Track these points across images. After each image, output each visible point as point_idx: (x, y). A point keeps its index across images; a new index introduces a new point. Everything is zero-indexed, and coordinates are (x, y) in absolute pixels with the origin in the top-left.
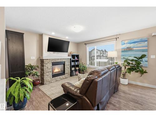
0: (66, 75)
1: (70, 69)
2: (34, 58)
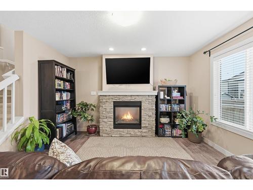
0: (143, 130)
1: (154, 119)
2: (95, 93)
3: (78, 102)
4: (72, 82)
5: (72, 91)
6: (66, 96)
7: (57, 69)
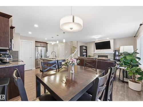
2: (93, 53)
3: (88, 55)
4: (86, 50)
5: (86, 52)
6: (85, 54)
7: (83, 47)
